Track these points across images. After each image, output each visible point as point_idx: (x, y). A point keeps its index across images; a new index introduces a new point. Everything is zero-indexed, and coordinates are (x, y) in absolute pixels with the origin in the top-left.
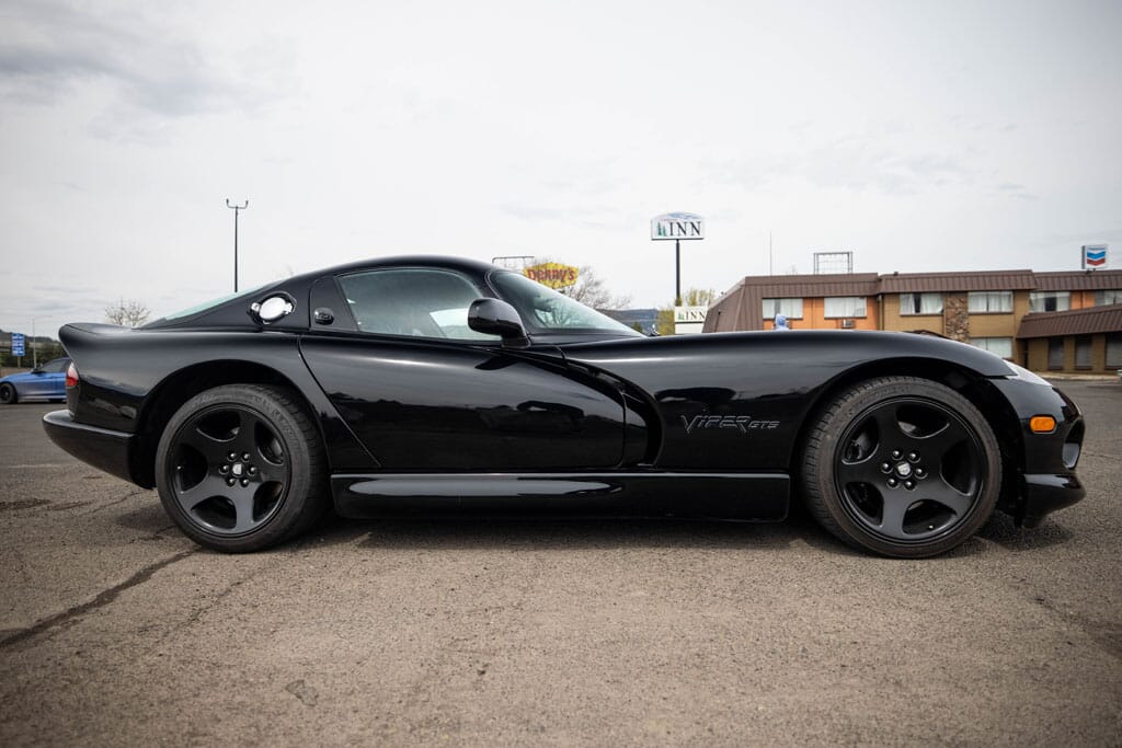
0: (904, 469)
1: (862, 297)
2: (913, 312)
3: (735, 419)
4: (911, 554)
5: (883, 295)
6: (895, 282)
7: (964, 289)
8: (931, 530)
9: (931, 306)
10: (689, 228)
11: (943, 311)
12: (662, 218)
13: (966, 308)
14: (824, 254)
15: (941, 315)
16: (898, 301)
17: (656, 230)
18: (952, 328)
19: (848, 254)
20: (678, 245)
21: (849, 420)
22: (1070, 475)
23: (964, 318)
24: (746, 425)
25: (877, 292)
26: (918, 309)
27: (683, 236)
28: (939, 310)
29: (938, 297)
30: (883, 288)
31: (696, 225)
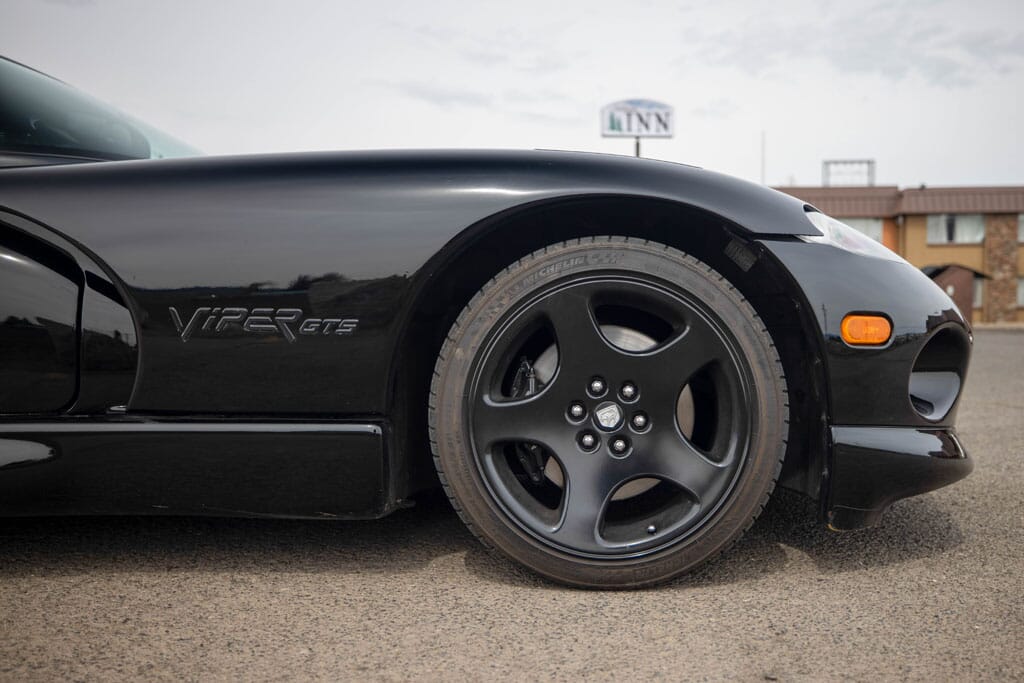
0: (609, 416)
1: (877, 218)
2: (944, 239)
3: (273, 315)
4: (609, 581)
5: (905, 216)
6: (921, 199)
7: (1013, 208)
8: (652, 533)
9: (969, 233)
10: (653, 122)
11: (984, 240)
12: (617, 106)
13: (1015, 236)
14: (836, 162)
15: (982, 245)
16: (924, 226)
17: (607, 123)
18: (996, 263)
19: (870, 163)
20: (638, 145)
21: (496, 318)
22: (942, 430)
23: (1012, 249)
24: (294, 326)
25: (896, 212)
26: (951, 235)
27: (644, 132)
28: (979, 238)
29: (979, 217)
30: (906, 207)
31: (663, 117)
